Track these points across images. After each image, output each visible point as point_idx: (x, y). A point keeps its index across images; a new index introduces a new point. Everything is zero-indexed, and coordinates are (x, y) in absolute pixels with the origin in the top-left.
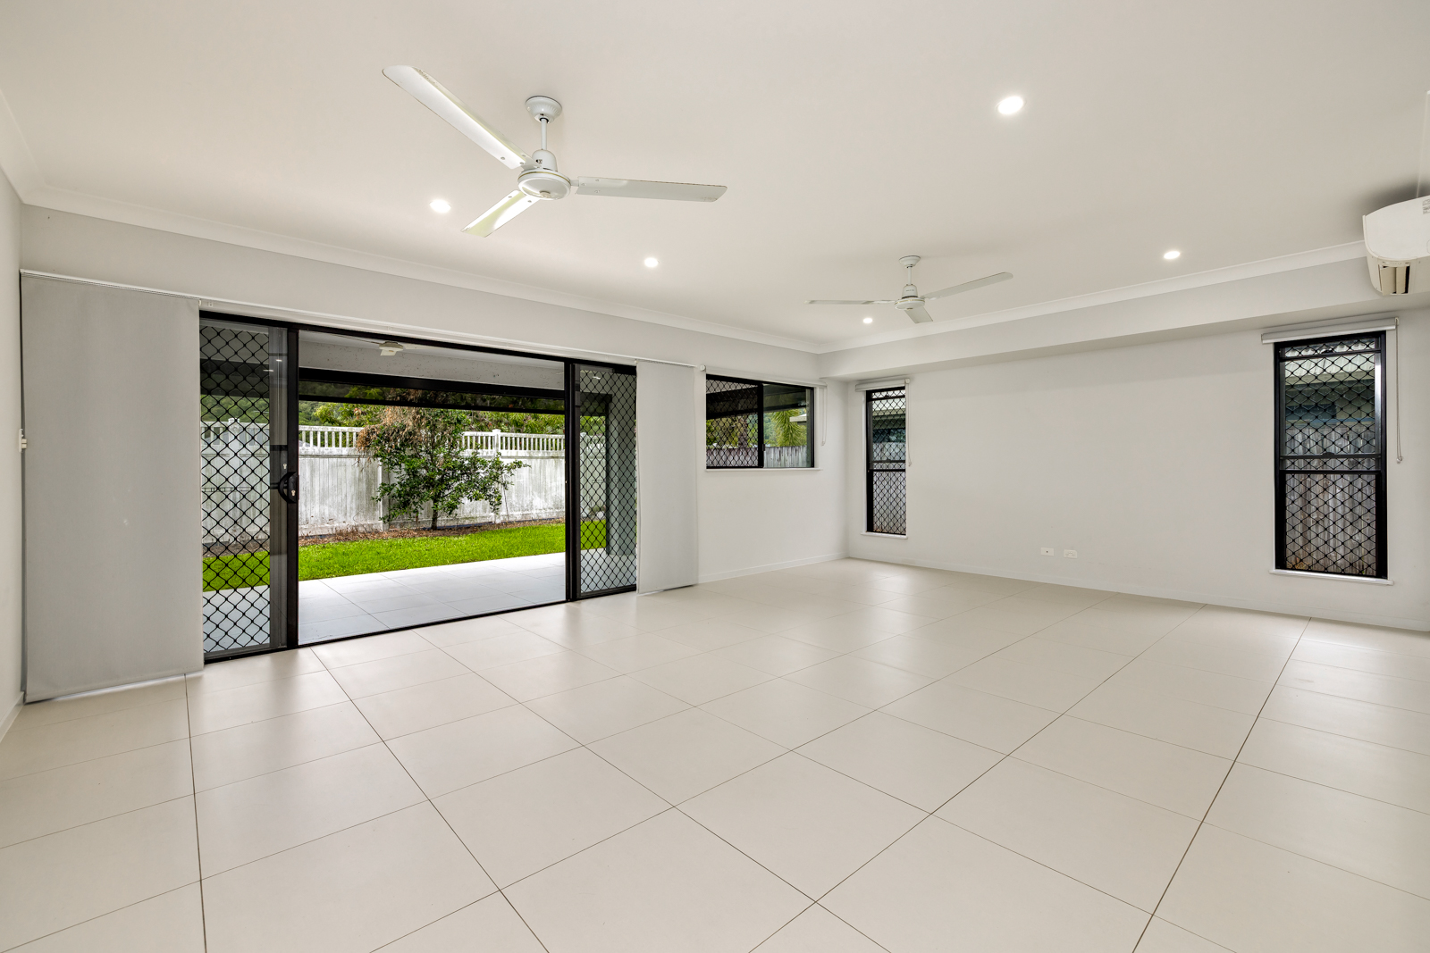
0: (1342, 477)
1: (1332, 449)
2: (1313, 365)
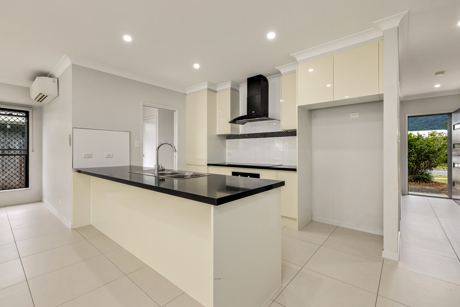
0: (15, 156)
1: (12, 147)
2: (5, 118)
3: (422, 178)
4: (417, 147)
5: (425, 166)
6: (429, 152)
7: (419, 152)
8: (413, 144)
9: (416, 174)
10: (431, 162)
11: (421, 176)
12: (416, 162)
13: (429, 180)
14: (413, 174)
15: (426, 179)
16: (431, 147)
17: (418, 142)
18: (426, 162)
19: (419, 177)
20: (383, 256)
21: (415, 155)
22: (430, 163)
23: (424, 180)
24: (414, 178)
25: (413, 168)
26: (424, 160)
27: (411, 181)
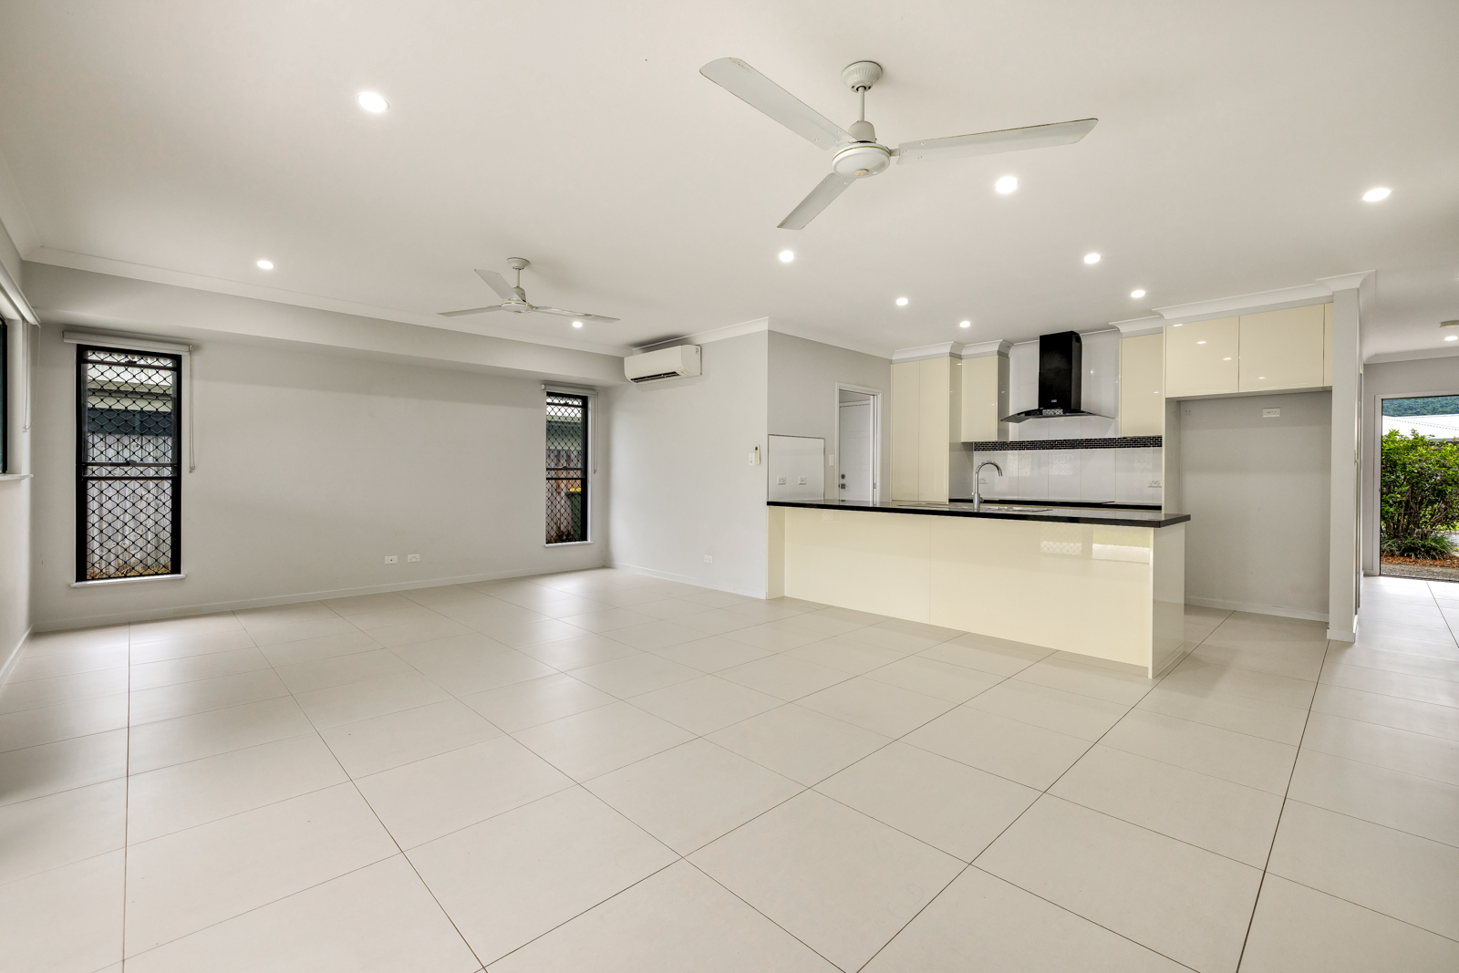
3: (1423, 546)
4: (1409, 468)
5: (1432, 515)
6: (1444, 482)
7: (1416, 480)
8: (1400, 460)
9: (1406, 538)
10: (1451, 506)
11: (1420, 543)
12: (1407, 506)
13: (1442, 553)
14: (1397, 537)
15: (1435, 549)
16: (1449, 468)
17: (1412, 456)
18: (1436, 506)
19: (1414, 544)
20: (1328, 638)
21: (1404, 489)
22: (1445, 509)
23: (1428, 552)
24: (1399, 547)
25: (1399, 521)
26: (1431, 503)
27: (1393, 555)
